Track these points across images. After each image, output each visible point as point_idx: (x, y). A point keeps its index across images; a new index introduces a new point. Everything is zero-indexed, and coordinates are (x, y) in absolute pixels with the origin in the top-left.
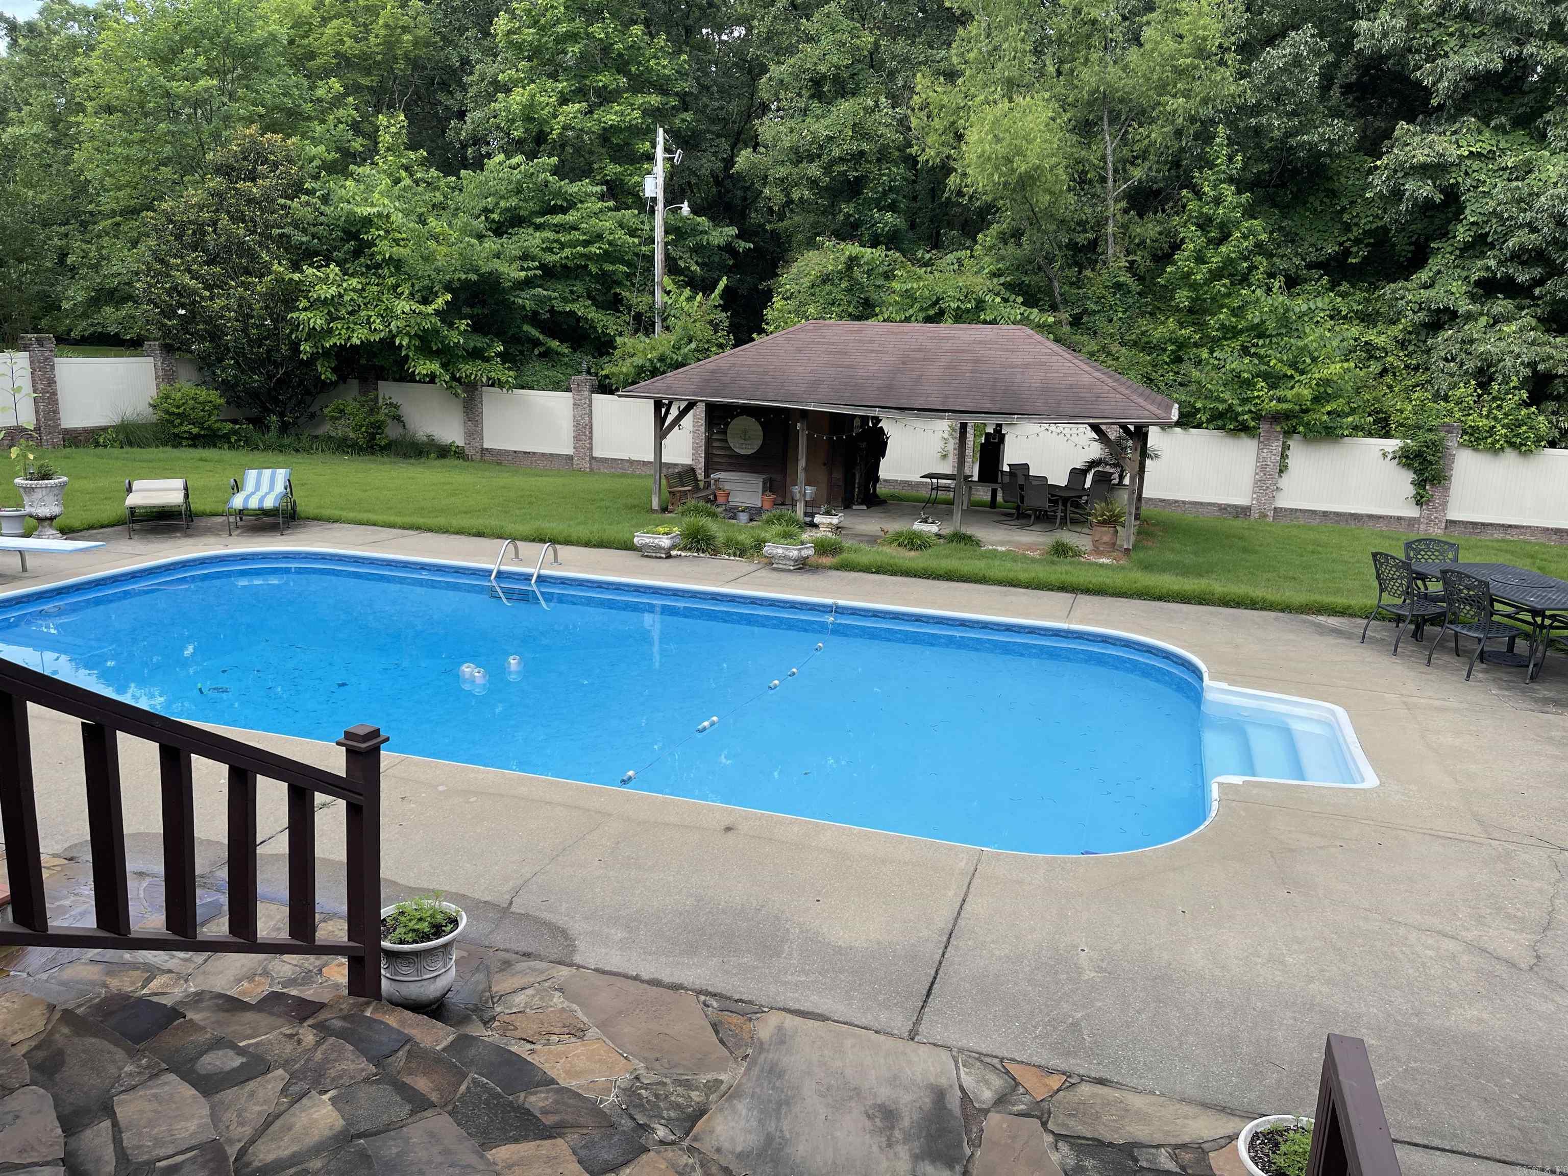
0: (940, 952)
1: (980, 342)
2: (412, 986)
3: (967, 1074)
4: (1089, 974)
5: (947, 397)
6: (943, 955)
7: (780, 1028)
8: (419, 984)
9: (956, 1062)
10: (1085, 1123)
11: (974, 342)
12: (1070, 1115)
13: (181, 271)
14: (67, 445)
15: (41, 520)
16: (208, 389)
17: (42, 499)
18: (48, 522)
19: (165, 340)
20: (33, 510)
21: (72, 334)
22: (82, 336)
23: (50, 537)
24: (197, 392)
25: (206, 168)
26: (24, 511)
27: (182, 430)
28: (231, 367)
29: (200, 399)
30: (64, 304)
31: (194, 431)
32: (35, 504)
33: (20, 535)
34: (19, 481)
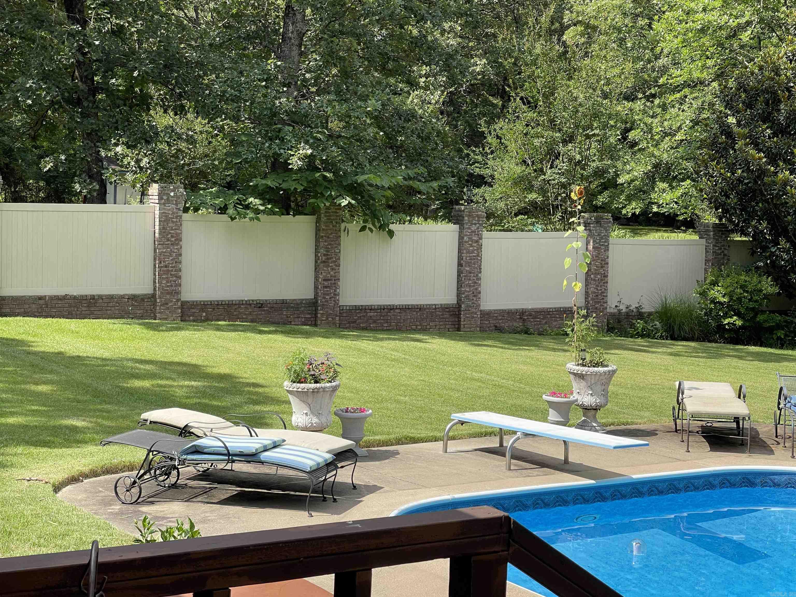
13: (746, 145)
14: (610, 330)
15: (586, 409)
16: (760, 276)
17: (590, 387)
18: (593, 412)
19: (720, 219)
20: (580, 398)
21: (624, 212)
22: (634, 214)
23: (592, 429)
24: (747, 278)
25: (788, 29)
26: (572, 398)
27: (726, 321)
28: (788, 252)
29: (750, 288)
30: (621, 180)
31: (739, 323)
32: (582, 392)
33: (564, 424)
34: (572, 366)
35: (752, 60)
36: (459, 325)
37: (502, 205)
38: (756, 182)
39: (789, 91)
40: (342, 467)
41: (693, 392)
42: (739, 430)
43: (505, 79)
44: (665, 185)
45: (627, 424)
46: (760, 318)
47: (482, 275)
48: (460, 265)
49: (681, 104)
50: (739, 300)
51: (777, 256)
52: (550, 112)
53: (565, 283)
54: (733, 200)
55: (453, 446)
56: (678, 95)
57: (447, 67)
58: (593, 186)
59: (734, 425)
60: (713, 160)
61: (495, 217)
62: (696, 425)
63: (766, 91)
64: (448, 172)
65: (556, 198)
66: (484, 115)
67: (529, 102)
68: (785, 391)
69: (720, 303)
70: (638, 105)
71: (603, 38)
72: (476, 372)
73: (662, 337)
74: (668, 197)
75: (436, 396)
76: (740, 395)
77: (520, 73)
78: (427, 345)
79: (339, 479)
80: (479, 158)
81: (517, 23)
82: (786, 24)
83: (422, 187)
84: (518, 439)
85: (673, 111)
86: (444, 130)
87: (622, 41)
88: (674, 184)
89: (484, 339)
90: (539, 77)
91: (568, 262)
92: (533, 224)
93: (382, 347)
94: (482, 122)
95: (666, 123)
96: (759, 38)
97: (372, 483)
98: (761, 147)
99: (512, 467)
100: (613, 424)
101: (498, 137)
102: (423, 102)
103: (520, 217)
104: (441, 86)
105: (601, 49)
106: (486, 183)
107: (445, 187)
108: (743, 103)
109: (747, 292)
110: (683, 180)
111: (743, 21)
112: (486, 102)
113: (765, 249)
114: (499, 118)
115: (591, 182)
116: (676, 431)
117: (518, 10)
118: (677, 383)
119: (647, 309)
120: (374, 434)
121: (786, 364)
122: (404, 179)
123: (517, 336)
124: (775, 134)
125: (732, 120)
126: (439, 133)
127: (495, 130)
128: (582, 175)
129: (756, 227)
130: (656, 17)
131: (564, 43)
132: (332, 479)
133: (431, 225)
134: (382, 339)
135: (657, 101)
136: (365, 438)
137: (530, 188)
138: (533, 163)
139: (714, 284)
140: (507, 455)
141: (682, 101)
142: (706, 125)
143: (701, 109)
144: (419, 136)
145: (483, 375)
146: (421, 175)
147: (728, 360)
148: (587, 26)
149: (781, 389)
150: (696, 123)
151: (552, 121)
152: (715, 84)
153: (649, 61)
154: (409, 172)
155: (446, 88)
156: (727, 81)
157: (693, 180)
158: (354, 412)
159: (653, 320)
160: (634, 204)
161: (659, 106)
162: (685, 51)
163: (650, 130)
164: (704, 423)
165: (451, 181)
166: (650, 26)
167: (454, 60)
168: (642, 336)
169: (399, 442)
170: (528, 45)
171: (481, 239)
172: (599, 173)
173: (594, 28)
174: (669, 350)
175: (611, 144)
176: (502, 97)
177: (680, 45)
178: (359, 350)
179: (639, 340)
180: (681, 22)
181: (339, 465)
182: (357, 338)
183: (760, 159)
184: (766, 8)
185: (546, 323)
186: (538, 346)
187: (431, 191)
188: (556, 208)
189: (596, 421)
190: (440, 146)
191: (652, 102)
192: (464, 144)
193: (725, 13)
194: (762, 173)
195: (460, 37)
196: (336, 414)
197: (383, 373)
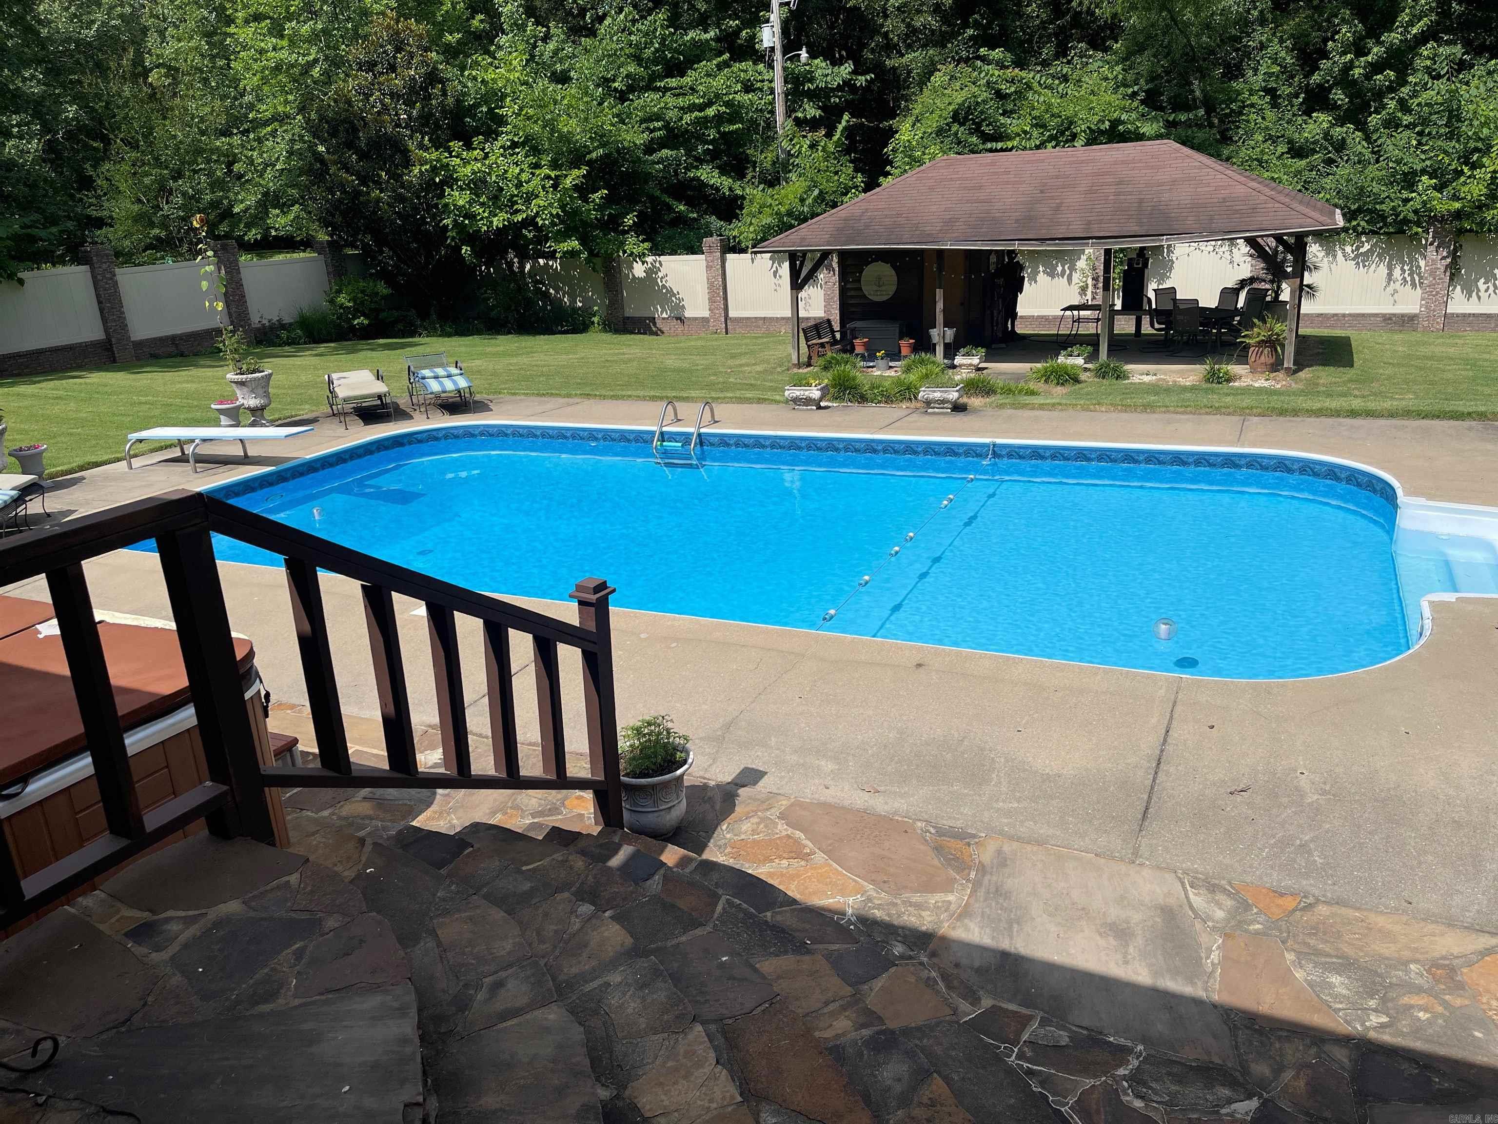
0: (1151, 777)
1: (1123, 162)
2: (650, 816)
3: (1196, 894)
4: (1311, 798)
5: (1089, 223)
6: (1154, 781)
7: (999, 852)
8: (656, 814)
9: (1183, 884)
10: (1327, 942)
11: (1116, 163)
12: (1309, 934)
13: (339, 169)
14: (259, 343)
15: (253, 411)
16: (374, 281)
17: (252, 391)
18: (259, 412)
19: (332, 237)
20: (245, 402)
21: (246, 238)
22: (256, 240)
23: (263, 425)
24: (364, 284)
25: (350, 66)
26: (238, 403)
27: (356, 322)
28: (391, 258)
29: (368, 291)
30: (236, 210)
31: (366, 322)
32: (246, 397)
33: (237, 425)
34: (231, 376)
35: (325, 94)
36: (114, 358)
37: (127, 243)
38: (354, 202)
39: (364, 121)
40: (31, 500)
41: (340, 382)
42: (384, 405)
43: (101, 123)
44: (277, 211)
45: (292, 416)
46: (383, 315)
47: (125, 309)
48: (100, 302)
49: (274, 137)
50: (362, 303)
51: (384, 263)
52: (153, 150)
53: (207, 304)
54: (338, 219)
55: (136, 463)
56: (269, 129)
57: (38, 115)
58: (211, 217)
59: (379, 402)
60: (314, 185)
61: (123, 255)
62: (349, 407)
63: (345, 121)
64: (65, 216)
65: (179, 232)
66: (88, 160)
67: (130, 143)
68: (412, 368)
69: (347, 307)
70: (236, 140)
71: (187, 79)
72: (142, 396)
73: (305, 343)
74: (282, 221)
75: (108, 423)
76: (379, 377)
77: (114, 116)
78: (87, 380)
79: (30, 512)
80: (93, 200)
81: (99, 68)
82: (348, 61)
83: (43, 234)
84: (198, 445)
85: (269, 144)
86: (51, 177)
87: (206, 81)
88: (285, 210)
89: (142, 366)
90: (134, 118)
91: (205, 285)
92: (163, 258)
93: (41, 389)
94: (87, 166)
95: (265, 155)
96: (328, 74)
97: (66, 508)
98: (351, 170)
99: (198, 470)
100: (280, 419)
101: (107, 179)
102: (22, 151)
103: (148, 252)
104: (37, 134)
105: (188, 89)
106: (106, 224)
107: (65, 231)
108: (328, 133)
109: (367, 295)
110: (293, 206)
111: (311, 58)
112: (86, 146)
113: (374, 258)
114: (103, 161)
115: (209, 213)
116: (334, 415)
117: (98, 56)
118: (326, 377)
119: (287, 320)
120: (54, 466)
121: (408, 349)
122: (21, 227)
123: (173, 359)
124: (360, 159)
125: (321, 148)
126: (45, 180)
127: (103, 173)
128: (198, 207)
129: (362, 241)
130: (232, 57)
131: (151, 84)
132: (23, 513)
133: (60, 269)
134: (39, 382)
135: (252, 136)
136: (46, 472)
137: (152, 225)
138: (148, 201)
139: (339, 292)
140: (191, 460)
141: (273, 134)
142: (301, 154)
143: (292, 141)
144: (25, 184)
145: (150, 398)
146: (38, 221)
147: (364, 353)
148: (170, 68)
149: (409, 367)
150: (291, 153)
151: (157, 159)
152: (299, 117)
153: (236, 99)
154: (25, 220)
155: (42, 137)
156: (309, 114)
157: (301, 205)
158: (29, 449)
159: (294, 330)
160: (254, 231)
161: (255, 140)
162: (266, 88)
163: (252, 163)
164: (355, 405)
165: (70, 225)
166: (228, 64)
167: (44, 106)
168: (289, 344)
169: (82, 468)
170: (115, 89)
171: (115, 275)
172: (214, 204)
173: (177, 70)
174: (314, 352)
175: (219, 177)
176: (102, 141)
177: (260, 82)
178: (18, 395)
179: (287, 348)
180: (256, 60)
181: (27, 499)
182: (12, 385)
183: (353, 181)
184: (328, 47)
185: (199, 345)
186: (196, 366)
187: (52, 237)
188: (181, 240)
189: (265, 419)
190: (51, 192)
191: (248, 137)
192: (74, 189)
193: (294, 52)
194: (358, 193)
195: (43, 84)
196: (10, 455)
197: (48, 412)
